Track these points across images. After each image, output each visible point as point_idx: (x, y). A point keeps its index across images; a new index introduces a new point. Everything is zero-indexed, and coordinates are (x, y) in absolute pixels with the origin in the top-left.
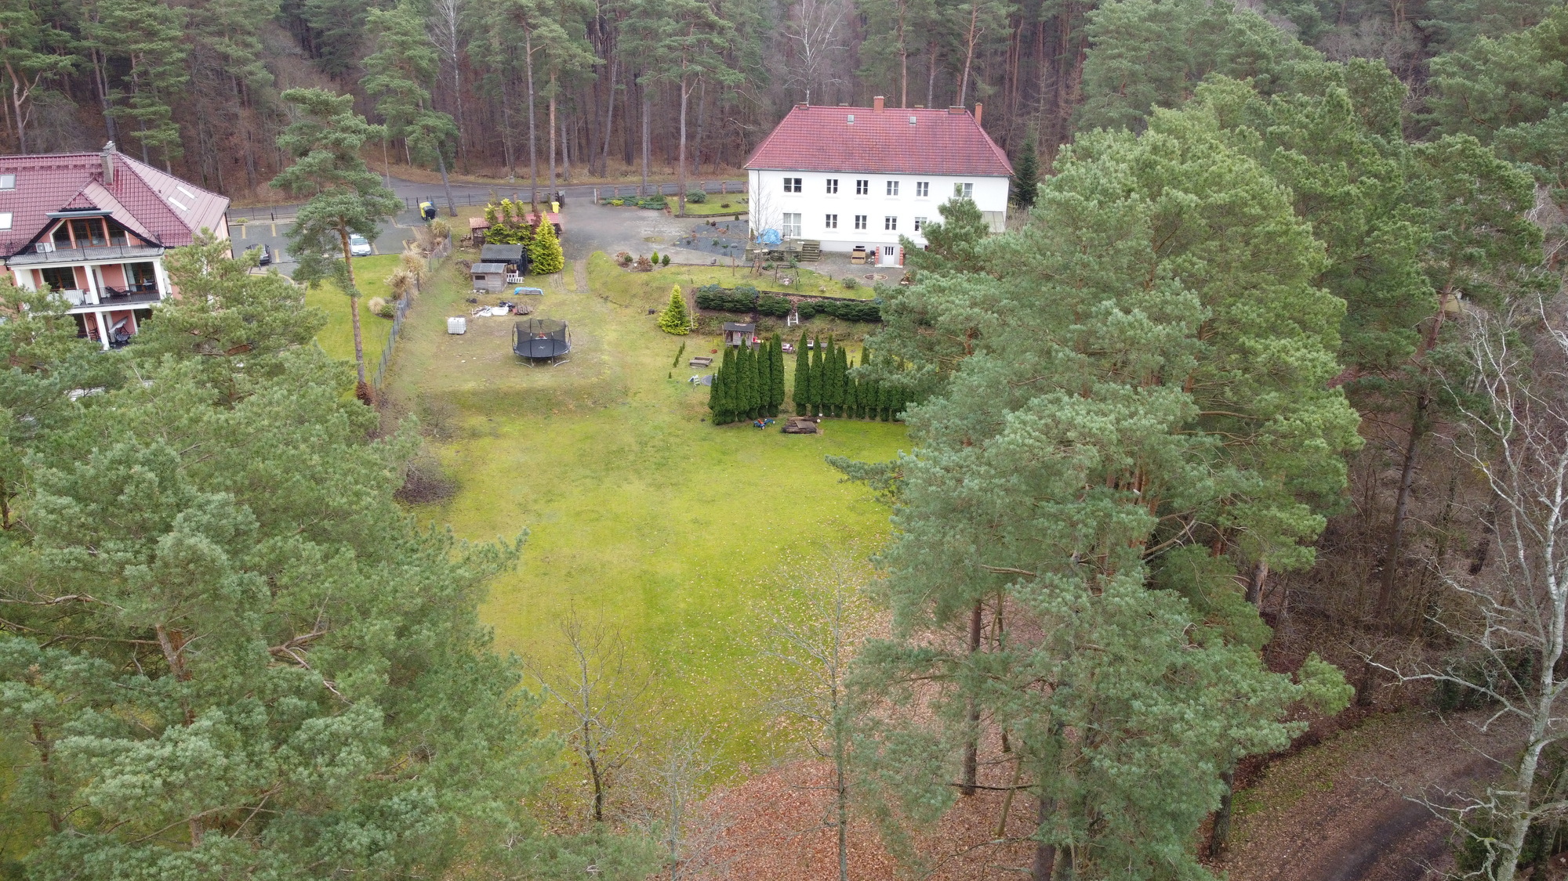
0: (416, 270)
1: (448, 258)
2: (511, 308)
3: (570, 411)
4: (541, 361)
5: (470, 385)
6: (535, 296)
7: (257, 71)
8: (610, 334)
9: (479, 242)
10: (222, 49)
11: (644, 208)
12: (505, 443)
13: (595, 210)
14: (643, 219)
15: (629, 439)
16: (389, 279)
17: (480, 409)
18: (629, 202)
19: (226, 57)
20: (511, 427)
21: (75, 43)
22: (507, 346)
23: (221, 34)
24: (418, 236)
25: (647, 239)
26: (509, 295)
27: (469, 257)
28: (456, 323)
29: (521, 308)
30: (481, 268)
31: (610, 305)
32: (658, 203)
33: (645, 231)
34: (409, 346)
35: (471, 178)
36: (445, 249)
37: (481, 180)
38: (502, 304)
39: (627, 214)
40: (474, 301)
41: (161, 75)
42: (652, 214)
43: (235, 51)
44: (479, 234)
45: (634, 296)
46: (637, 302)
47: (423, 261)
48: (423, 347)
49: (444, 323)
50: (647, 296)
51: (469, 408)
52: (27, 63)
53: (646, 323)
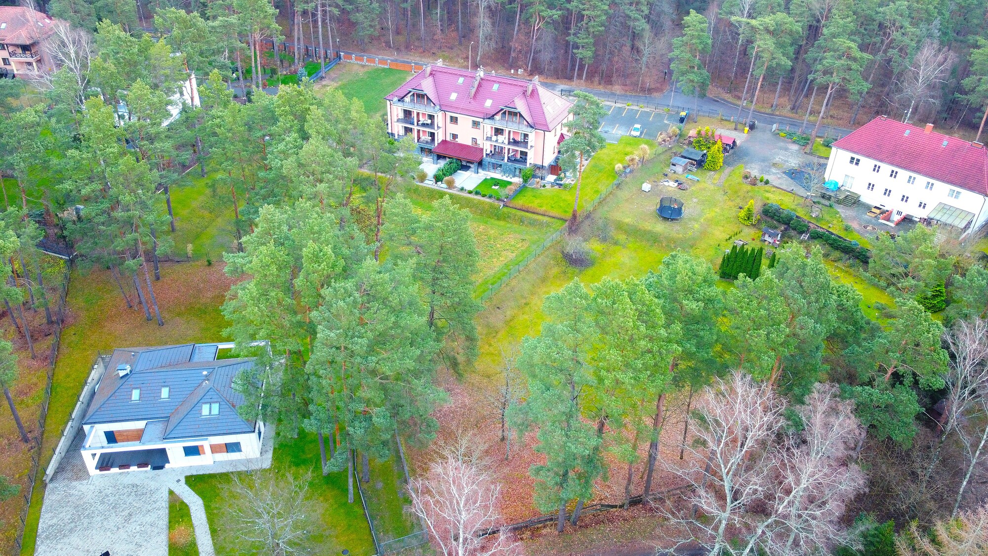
0: (643, 155)
1: (670, 148)
2: (679, 184)
4: (667, 219)
6: (695, 181)
8: (711, 213)
9: (690, 143)
11: (794, 142)
13: (767, 136)
14: (786, 149)
16: (627, 157)
17: (626, 232)
18: (790, 136)
20: (633, 245)
25: (772, 165)
26: (683, 177)
28: (646, 187)
29: (684, 185)
30: (676, 160)
31: (725, 197)
32: (805, 141)
33: (778, 158)
34: (618, 192)
36: (670, 144)
38: (677, 181)
39: (781, 144)
42: (795, 148)
44: (691, 139)
46: (738, 200)
48: (624, 194)
49: (641, 184)
50: (744, 199)
51: (622, 230)
53: (734, 212)
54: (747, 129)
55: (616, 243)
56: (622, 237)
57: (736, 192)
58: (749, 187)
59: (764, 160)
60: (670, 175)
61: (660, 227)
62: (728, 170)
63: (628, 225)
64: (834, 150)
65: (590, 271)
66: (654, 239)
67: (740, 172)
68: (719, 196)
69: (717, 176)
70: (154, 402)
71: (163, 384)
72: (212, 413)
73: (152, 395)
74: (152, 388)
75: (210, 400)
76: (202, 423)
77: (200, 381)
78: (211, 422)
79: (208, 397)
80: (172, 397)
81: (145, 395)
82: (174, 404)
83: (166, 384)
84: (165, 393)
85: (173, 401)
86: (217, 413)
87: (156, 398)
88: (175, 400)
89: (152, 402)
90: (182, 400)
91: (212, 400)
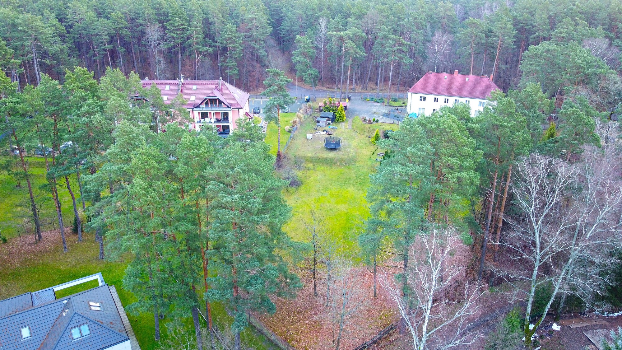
0: (300, 118)
1: (311, 115)
2: (327, 132)
3: (338, 165)
4: (332, 149)
5: (310, 155)
6: (335, 129)
8: (355, 143)
9: (321, 110)
10: (253, 45)
11: (376, 102)
12: (317, 173)
13: (360, 102)
14: (375, 106)
15: (353, 175)
16: (292, 121)
17: (311, 162)
18: (372, 100)
19: (254, 48)
20: (319, 168)
21: (213, 44)
22: (322, 144)
23: (253, 40)
24: (303, 107)
25: (374, 113)
26: (327, 128)
27: (317, 115)
28: (309, 136)
29: (330, 132)
30: (319, 119)
31: (357, 134)
32: (381, 101)
33: (374, 110)
34: (295, 141)
35: (323, 88)
36: (310, 112)
37: (326, 89)
38: (324, 131)
39: (370, 104)
40: (316, 129)
41: (235, 54)
42: (378, 104)
43: (257, 46)
44: (321, 108)
45: (365, 131)
46: (366, 134)
47: (302, 116)
48: (298, 142)
49: (306, 135)
50: (369, 132)
51: (309, 161)
52: (200, 50)
53: (367, 140)
54: (347, 99)
55: (309, 169)
56: (310, 165)
57: (362, 130)
58: (369, 125)
59: (367, 112)
60: (318, 128)
61: (331, 155)
62: (350, 120)
63: (310, 157)
64: (409, 95)
65: (302, 187)
66: (331, 162)
67: (358, 119)
68: (353, 134)
69: (346, 124)
70: (17, 344)
71: (21, 325)
72: (84, 334)
73: (13, 338)
74: (11, 332)
75: (77, 324)
76: (76, 345)
77: (59, 313)
78: (85, 342)
79: (75, 321)
80: (33, 334)
81: (5, 341)
82: (38, 340)
83: (24, 324)
84: (25, 332)
85: (35, 337)
86: (88, 333)
87: (17, 340)
88: (39, 336)
89: (13, 345)
90: (45, 334)
91: (80, 323)
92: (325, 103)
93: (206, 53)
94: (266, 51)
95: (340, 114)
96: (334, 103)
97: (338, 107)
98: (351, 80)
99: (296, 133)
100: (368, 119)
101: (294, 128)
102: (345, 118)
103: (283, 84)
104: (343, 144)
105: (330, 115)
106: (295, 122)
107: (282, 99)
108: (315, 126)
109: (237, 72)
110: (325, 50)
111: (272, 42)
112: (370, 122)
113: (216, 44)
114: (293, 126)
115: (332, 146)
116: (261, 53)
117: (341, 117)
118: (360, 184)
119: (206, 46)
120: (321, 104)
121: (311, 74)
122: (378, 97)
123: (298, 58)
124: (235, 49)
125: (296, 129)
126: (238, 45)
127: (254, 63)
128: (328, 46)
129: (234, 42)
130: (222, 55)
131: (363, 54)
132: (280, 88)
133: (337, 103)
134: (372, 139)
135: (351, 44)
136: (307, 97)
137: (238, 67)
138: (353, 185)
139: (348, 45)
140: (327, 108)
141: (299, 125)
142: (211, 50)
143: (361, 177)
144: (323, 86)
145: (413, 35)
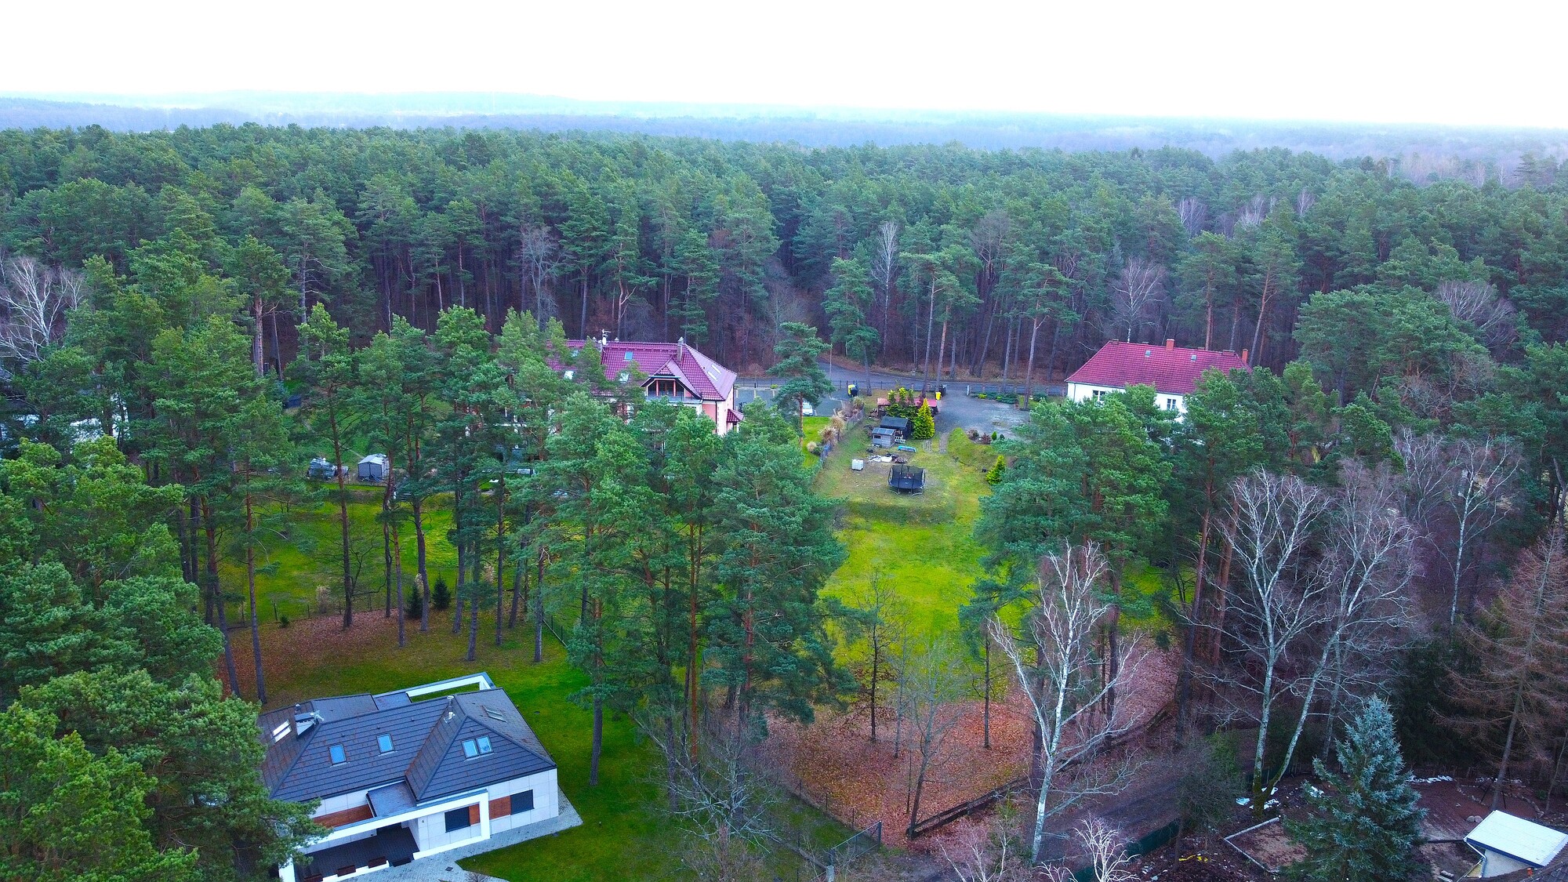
0: (838, 427)
1: (860, 423)
2: (894, 458)
3: (916, 522)
4: (905, 492)
5: (859, 500)
6: (911, 453)
7: (759, 290)
8: (954, 481)
9: (881, 414)
10: (740, 275)
11: (1000, 401)
12: (874, 535)
13: (965, 399)
14: (997, 409)
15: (949, 543)
16: (821, 432)
17: (862, 515)
18: (991, 397)
19: (740, 280)
20: (879, 526)
21: (658, 270)
22: (884, 481)
23: (741, 265)
24: (844, 407)
25: (995, 423)
26: (895, 450)
27: (873, 424)
28: (857, 463)
29: (901, 459)
30: (879, 431)
31: (958, 463)
32: (1012, 399)
33: (995, 417)
34: (828, 473)
35: (886, 370)
36: (859, 417)
37: (893, 372)
38: (888, 455)
39: (988, 405)
40: (872, 451)
41: (703, 292)
42: (1006, 406)
43: (748, 277)
44: (883, 409)
45: (975, 459)
46: (977, 464)
47: (843, 422)
48: (835, 474)
49: (850, 463)
50: (984, 460)
51: (856, 512)
52: (631, 281)
53: (978, 477)
54: (938, 394)
55: (856, 528)
56: (859, 521)
57: (969, 456)
58: (984, 447)
59: (980, 421)
60: (876, 449)
61: (903, 502)
62: (944, 436)
63: (861, 504)
64: (1071, 386)
66: (902, 517)
67: (962, 435)
68: (950, 464)
69: (934, 443)
70: (372, 760)
71: (378, 732)
72: (482, 751)
73: (364, 750)
74: (361, 740)
75: (471, 735)
76: (470, 767)
77: (436, 719)
78: (485, 764)
79: (468, 730)
80: (398, 748)
81: (353, 753)
82: (405, 757)
83: (381, 731)
84: (385, 743)
85: (402, 752)
86: (490, 750)
87: (373, 754)
88: (406, 751)
89: (367, 761)
90: (416, 749)
91: (475, 734)
92: (892, 398)
93: (642, 289)
94: (766, 287)
95: (922, 422)
96: (911, 399)
97: (918, 407)
98: (947, 355)
99: (831, 457)
100: (981, 433)
101: (828, 446)
102: (933, 430)
103: (814, 352)
104: (928, 481)
105: (903, 422)
106: (829, 433)
107: (809, 382)
108: (869, 446)
109: (704, 329)
110: (893, 290)
111: (778, 269)
112: (986, 440)
113: (665, 270)
114: (823, 443)
115: (906, 485)
116: (755, 291)
117: (925, 427)
118: (962, 560)
119: (644, 274)
120: (881, 401)
121: (862, 339)
122: (1004, 390)
123: (837, 305)
124: (701, 281)
125: (830, 449)
126: (710, 274)
127: (741, 312)
128: (900, 281)
129: (702, 267)
130: (675, 293)
131: (973, 299)
132: (807, 361)
133: (917, 402)
134: (990, 475)
135: (949, 280)
136: (852, 386)
137: (707, 318)
138: (949, 562)
139: (944, 280)
140: (894, 409)
141: (835, 441)
142: (653, 281)
143: (965, 547)
144: (885, 365)
145: (1082, 263)
